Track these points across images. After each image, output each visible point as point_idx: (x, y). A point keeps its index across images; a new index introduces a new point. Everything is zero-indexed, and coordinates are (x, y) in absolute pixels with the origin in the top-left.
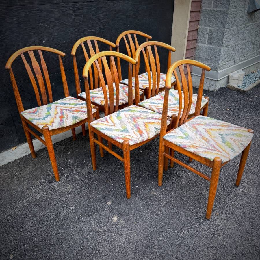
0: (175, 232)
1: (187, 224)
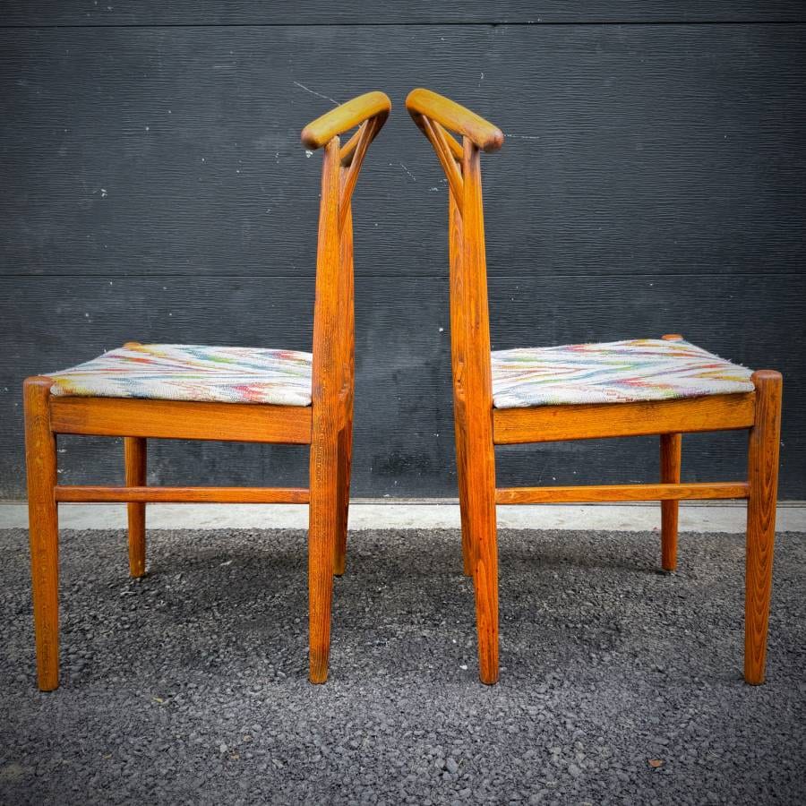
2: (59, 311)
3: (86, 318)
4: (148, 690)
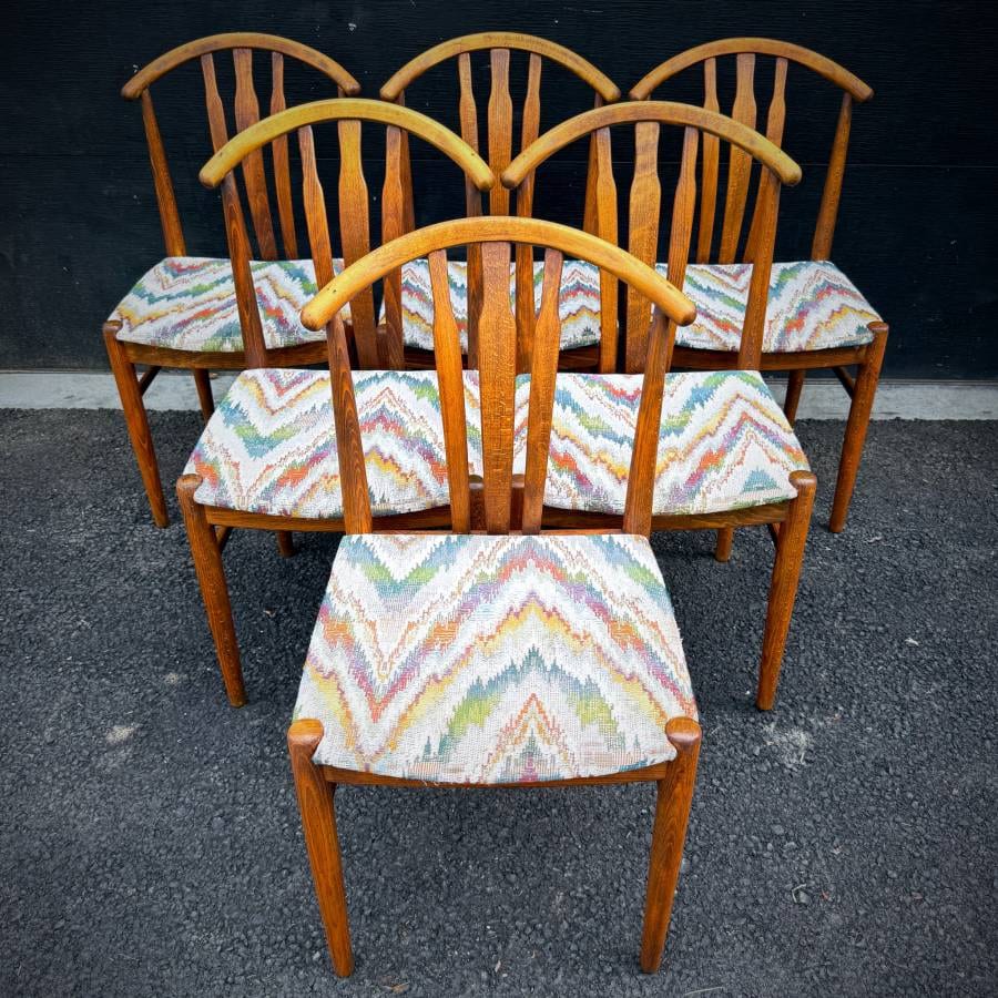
0: (188, 912)
1: (255, 922)
2: (106, 192)
3: (136, 200)
4: (258, 603)
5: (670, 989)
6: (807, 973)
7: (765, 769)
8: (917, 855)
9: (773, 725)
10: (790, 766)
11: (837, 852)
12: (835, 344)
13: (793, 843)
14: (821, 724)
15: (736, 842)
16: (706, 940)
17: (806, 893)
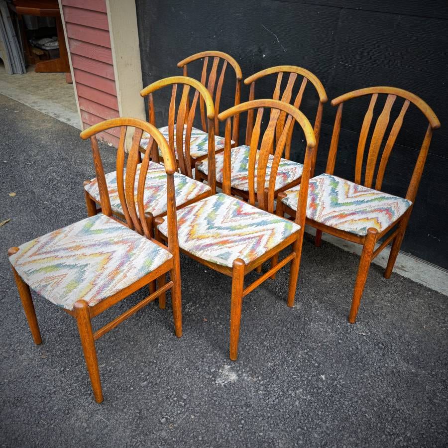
5: (96, 411)
6: (134, 440)
7: (207, 377)
8: (217, 440)
9: (229, 367)
10: (217, 382)
11: (193, 417)
12: (347, 230)
13: (183, 404)
14: (246, 378)
15: (168, 390)
16: (122, 407)
17: (166, 420)
